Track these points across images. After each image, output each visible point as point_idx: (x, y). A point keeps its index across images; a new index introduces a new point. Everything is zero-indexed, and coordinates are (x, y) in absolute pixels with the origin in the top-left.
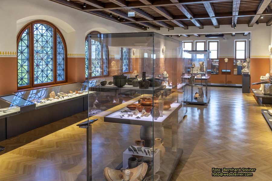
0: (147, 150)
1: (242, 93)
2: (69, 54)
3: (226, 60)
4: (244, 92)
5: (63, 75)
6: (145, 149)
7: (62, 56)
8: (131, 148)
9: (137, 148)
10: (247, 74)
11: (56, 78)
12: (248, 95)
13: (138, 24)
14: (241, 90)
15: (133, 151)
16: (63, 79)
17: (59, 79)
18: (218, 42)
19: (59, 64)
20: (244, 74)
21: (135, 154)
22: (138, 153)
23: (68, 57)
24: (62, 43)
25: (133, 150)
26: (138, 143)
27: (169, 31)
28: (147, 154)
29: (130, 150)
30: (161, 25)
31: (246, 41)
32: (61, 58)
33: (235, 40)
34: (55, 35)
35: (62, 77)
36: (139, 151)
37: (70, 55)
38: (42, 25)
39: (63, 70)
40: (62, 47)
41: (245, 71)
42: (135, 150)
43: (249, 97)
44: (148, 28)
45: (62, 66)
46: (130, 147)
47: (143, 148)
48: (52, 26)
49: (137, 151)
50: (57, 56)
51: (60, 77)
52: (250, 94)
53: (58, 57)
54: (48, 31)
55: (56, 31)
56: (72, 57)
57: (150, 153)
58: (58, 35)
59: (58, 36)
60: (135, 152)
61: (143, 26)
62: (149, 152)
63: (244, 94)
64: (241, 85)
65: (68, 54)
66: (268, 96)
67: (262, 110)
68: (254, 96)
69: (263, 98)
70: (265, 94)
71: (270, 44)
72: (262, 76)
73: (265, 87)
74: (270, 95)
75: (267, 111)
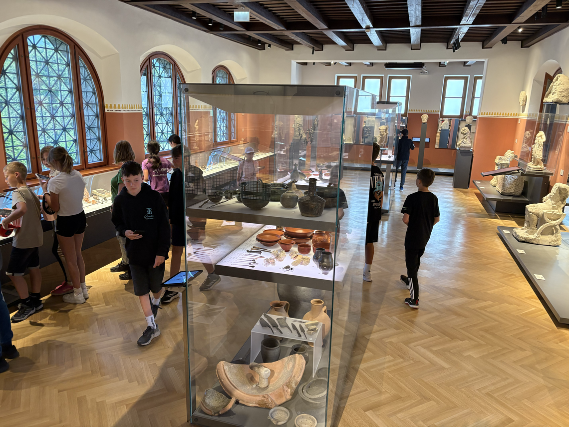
0: (297, 325)
1: (452, 189)
2: (109, 106)
3: (425, 118)
4: (456, 186)
5: (100, 150)
6: (294, 323)
7: (95, 110)
8: (265, 319)
9: (277, 319)
10: (467, 149)
11: (85, 157)
12: (465, 193)
13: (250, 36)
14: (450, 180)
15: (271, 327)
16: (101, 160)
17: (92, 159)
18: (408, 78)
19: (89, 128)
20: (462, 149)
21: (276, 334)
22: (281, 333)
23: (106, 111)
24: (90, 80)
25: (270, 324)
26: (276, 307)
27: (313, 53)
28: (300, 336)
29: (264, 325)
30: (298, 39)
31: (467, 77)
32: (91, 113)
33: (445, 76)
34: (76, 62)
35: (98, 155)
36: (282, 326)
37: (111, 107)
38: (45, 37)
39: (99, 139)
40: (91, 90)
41: (463, 145)
42: (275, 326)
43: (468, 198)
44: (270, 46)
45: (96, 130)
46: (263, 317)
47: (290, 321)
48: (68, 40)
49: (279, 327)
50: (83, 110)
51: (93, 155)
52: (469, 190)
53: (85, 113)
54: (59, 52)
55: (77, 53)
56: (114, 110)
57: (305, 332)
58: (81, 63)
59: (81, 65)
60: (275, 330)
61: (259, 41)
62: (303, 331)
63: (456, 189)
64: (452, 171)
65: (107, 105)
66: (511, 198)
67: (501, 228)
68: (477, 195)
69: (498, 201)
70: (502, 194)
71: (523, 89)
72: (498, 157)
73: (504, 180)
74: (514, 196)
75: (511, 229)
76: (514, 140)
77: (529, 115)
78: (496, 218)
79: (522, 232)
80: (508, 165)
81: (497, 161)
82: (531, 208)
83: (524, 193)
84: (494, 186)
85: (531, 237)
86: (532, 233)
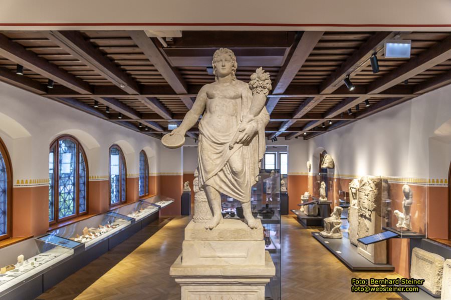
10: (284, 193)
12: (288, 217)
16: (84, 210)
31: (276, 153)
37: (93, 178)
41: (283, 190)
52: (289, 215)
56: (95, 180)
66: (313, 217)
67: (313, 233)
68: (294, 218)
69: (308, 220)
70: (309, 216)
71: (308, 160)
72: (302, 196)
73: (308, 208)
74: (314, 216)
75: (318, 233)
76: (307, 187)
77: (313, 173)
78: (309, 228)
79: (324, 233)
80: (308, 200)
81: (302, 198)
82: (327, 220)
83: (319, 215)
84: (303, 212)
85: (329, 235)
86: (329, 233)
